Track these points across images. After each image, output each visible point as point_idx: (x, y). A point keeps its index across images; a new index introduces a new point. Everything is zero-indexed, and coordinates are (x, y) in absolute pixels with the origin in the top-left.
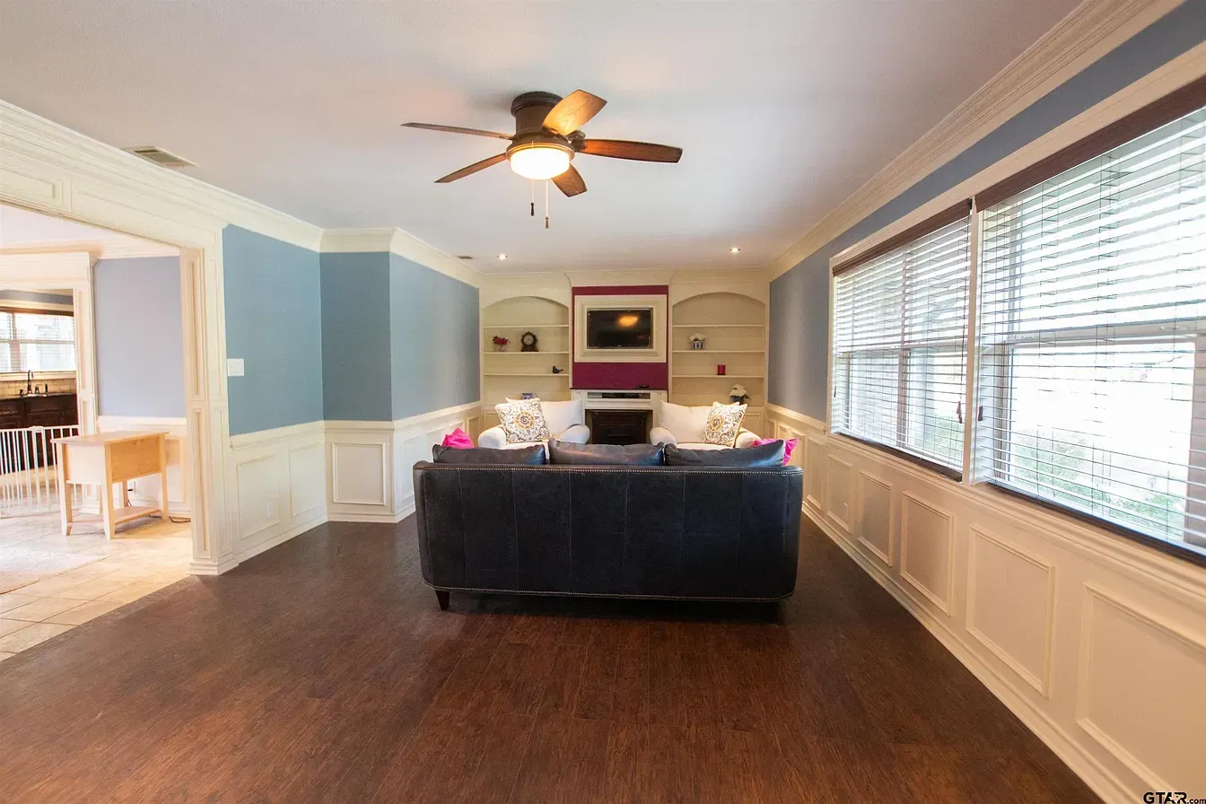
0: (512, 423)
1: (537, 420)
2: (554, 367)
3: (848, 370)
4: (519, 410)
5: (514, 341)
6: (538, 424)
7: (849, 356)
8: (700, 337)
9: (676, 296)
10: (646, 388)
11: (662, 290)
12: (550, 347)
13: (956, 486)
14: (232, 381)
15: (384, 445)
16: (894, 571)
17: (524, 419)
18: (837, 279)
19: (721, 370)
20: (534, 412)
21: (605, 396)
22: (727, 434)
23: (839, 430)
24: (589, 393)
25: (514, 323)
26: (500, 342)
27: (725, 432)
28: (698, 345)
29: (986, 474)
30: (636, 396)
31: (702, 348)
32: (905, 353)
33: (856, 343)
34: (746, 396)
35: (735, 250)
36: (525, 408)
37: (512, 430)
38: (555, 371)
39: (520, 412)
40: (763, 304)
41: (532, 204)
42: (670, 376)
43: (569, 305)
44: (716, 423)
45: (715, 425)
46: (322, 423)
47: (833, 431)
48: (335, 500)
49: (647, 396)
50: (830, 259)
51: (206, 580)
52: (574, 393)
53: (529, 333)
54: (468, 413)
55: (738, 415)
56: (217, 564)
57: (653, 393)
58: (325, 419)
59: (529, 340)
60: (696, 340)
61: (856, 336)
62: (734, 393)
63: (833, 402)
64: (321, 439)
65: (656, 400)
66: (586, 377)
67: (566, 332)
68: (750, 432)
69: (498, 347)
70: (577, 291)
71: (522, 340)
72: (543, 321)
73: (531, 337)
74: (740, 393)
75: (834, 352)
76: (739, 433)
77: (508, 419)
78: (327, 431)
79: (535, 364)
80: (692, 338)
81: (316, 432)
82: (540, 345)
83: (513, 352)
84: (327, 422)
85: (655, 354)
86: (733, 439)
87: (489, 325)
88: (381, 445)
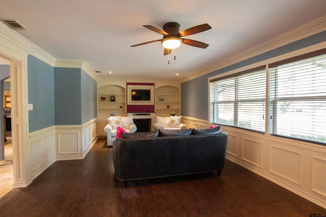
0: (114, 124)
1: (121, 123)
2: (121, 106)
3: (214, 107)
4: (115, 120)
5: (108, 98)
6: (121, 124)
7: (214, 103)
8: (163, 98)
9: (156, 86)
10: (149, 112)
11: (153, 84)
12: (119, 100)
13: (263, 135)
14: (30, 112)
15: (79, 133)
16: (239, 158)
17: (117, 122)
18: (211, 83)
19: (168, 107)
20: (120, 120)
21: (137, 115)
22: (176, 125)
23: (212, 122)
24: (133, 114)
25: (108, 93)
26: (103, 99)
27: (176, 124)
28: (161, 100)
29: (271, 132)
30: (145, 115)
31: (163, 101)
32: (236, 103)
33: (215, 100)
34: (175, 114)
35: (177, 74)
36: (117, 119)
37: (114, 126)
38: (121, 107)
39: (116, 120)
40: (178, 89)
41: (175, 56)
42: (155, 109)
43: (126, 88)
44: (173, 121)
45: (172, 122)
46: (54, 127)
47: (210, 123)
48: (59, 153)
49: (150, 114)
50: (209, 78)
51: (22, 189)
52: (128, 114)
53: (113, 96)
54: (95, 121)
55: (179, 119)
56: (25, 182)
57: (151, 114)
58: (55, 125)
59: (113, 98)
60: (162, 98)
61: (215, 98)
62: (171, 113)
63: (210, 115)
64: (54, 132)
65: (152, 116)
66: (131, 109)
67: (125, 96)
68: (182, 124)
69: (102, 100)
70: (128, 84)
71: (111, 98)
72: (117, 92)
73: (114, 98)
74: (173, 113)
75: (210, 102)
76: (180, 124)
77: (112, 122)
78: (56, 129)
79: (114, 106)
80: (161, 98)
81: (52, 130)
82: (115, 100)
83: (107, 102)
84: (56, 126)
85: (151, 102)
86: (178, 126)
87: (100, 93)
88: (78, 133)
